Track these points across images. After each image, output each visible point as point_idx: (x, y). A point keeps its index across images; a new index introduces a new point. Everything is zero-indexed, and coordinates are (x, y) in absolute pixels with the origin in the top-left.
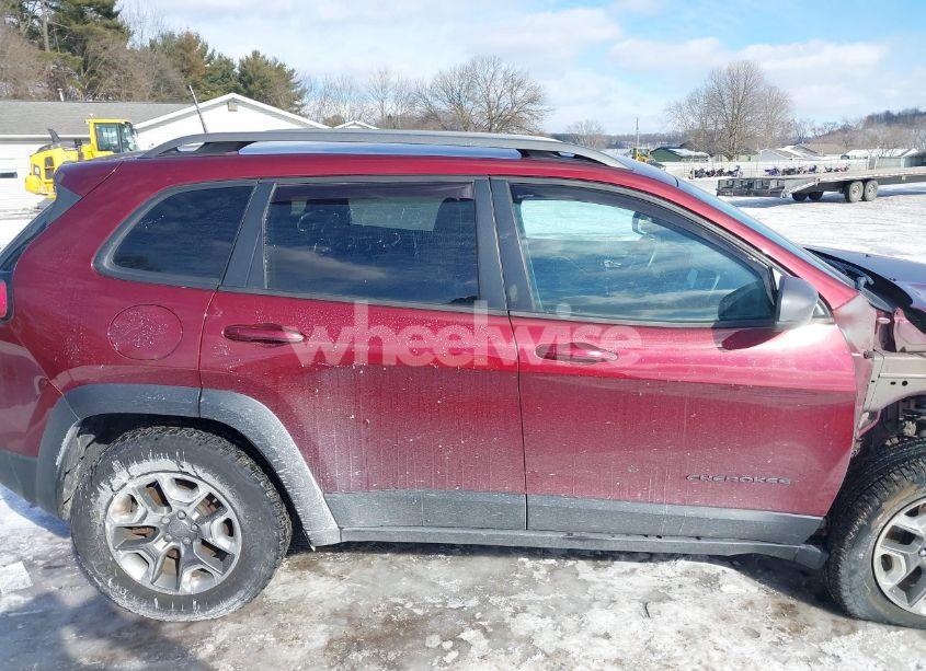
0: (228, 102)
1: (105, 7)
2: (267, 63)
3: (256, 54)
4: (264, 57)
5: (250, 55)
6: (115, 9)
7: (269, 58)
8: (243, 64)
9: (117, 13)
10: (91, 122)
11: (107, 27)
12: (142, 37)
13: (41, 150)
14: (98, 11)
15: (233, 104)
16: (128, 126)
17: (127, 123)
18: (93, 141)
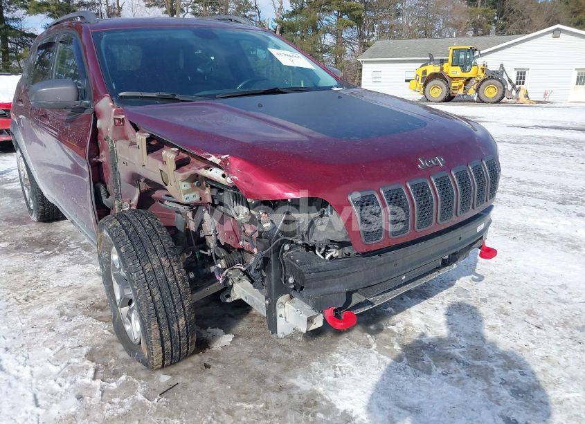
0: (553, 31)
10: (451, 49)
13: (422, 66)
15: (556, 33)
16: (473, 50)
17: (471, 48)
18: (450, 60)
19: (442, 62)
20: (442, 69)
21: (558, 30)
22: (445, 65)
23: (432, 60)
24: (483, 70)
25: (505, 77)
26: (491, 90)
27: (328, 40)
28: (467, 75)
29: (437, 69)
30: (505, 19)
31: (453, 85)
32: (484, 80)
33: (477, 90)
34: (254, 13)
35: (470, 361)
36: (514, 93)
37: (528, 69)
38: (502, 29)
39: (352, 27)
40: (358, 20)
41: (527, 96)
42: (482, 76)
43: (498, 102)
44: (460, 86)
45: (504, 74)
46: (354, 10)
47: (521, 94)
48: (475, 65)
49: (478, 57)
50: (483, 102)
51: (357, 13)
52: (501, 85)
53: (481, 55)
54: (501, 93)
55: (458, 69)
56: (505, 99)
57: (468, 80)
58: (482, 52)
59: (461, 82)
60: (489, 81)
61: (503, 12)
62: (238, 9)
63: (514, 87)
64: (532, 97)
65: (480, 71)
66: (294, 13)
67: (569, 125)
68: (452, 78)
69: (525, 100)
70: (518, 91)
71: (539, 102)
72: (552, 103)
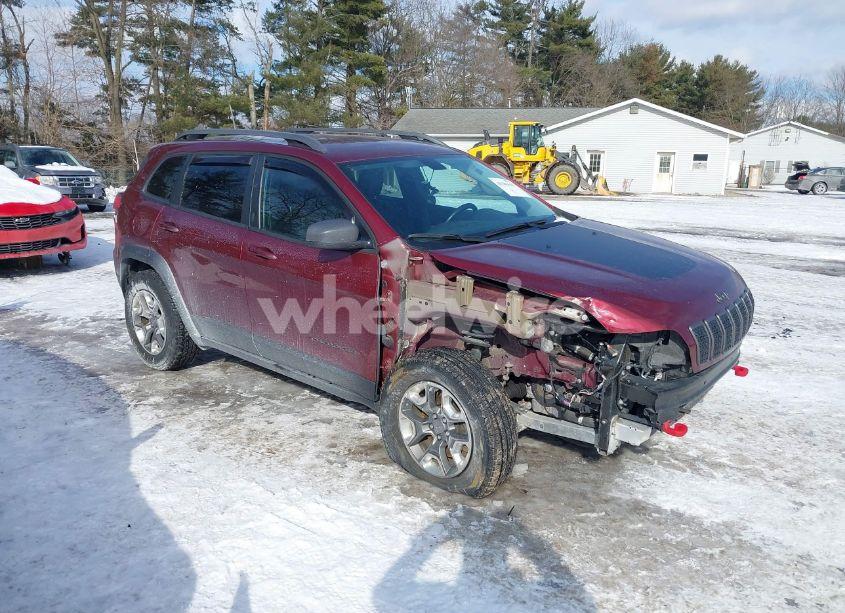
0: (630, 106)
1: (580, 28)
2: (727, 67)
3: (718, 58)
4: (726, 61)
5: (712, 60)
6: (590, 29)
7: (731, 62)
8: (704, 69)
9: (591, 33)
10: (511, 125)
11: (580, 45)
12: (613, 51)
13: (476, 145)
14: (575, 33)
15: (634, 108)
16: (538, 127)
17: (537, 125)
18: (511, 139)
19: (501, 140)
20: (501, 150)
21: (635, 104)
22: (505, 145)
23: (487, 138)
24: (552, 152)
25: (578, 161)
26: (563, 178)
27: (337, 103)
28: (532, 158)
29: (495, 151)
30: (561, 83)
31: (516, 171)
32: (554, 166)
33: (546, 179)
34: (228, 62)
35: (740, 466)
36: (590, 182)
37: (603, 152)
38: (559, 95)
39: (370, 87)
40: (378, 79)
41: (605, 185)
42: (552, 160)
43: (571, 194)
44: (525, 174)
45: (578, 159)
46: (373, 64)
47: (599, 183)
48: (542, 145)
49: (544, 134)
50: (554, 193)
51: (377, 69)
52: (574, 171)
53: (547, 132)
54: (575, 182)
55: (522, 150)
56: (579, 189)
57: (535, 164)
58: (548, 129)
59: (526, 168)
60: (561, 167)
61: (558, 74)
62: (205, 56)
63: (589, 175)
64: (613, 187)
65: (549, 153)
66: (286, 65)
67: (674, 227)
68: (515, 163)
69: (605, 191)
70: (595, 179)
71: (620, 194)
72: (634, 194)
